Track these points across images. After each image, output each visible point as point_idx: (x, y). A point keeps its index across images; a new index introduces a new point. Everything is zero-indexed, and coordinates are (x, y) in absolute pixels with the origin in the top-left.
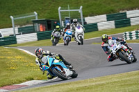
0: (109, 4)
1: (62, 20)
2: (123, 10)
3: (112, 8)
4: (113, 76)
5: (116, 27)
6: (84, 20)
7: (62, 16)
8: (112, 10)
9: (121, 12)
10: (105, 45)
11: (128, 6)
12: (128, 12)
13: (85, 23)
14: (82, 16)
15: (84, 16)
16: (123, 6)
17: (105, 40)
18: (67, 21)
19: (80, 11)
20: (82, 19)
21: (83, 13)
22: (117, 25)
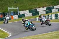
0: (30, 6)
1: (10, 13)
2: (36, 8)
3: (31, 7)
4: (31, 36)
5: (33, 16)
6: (19, 12)
7: (10, 11)
8: (31, 8)
9: (35, 9)
10: (40, 18)
11: (38, 6)
12: (38, 9)
13: (20, 14)
14: (18, 11)
15: (19, 11)
16: (36, 6)
17: (40, 16)
18: (12, 13)
19: (17, 9)
20: (18, 12)
21: (19, 10)
22: (33, 15)
